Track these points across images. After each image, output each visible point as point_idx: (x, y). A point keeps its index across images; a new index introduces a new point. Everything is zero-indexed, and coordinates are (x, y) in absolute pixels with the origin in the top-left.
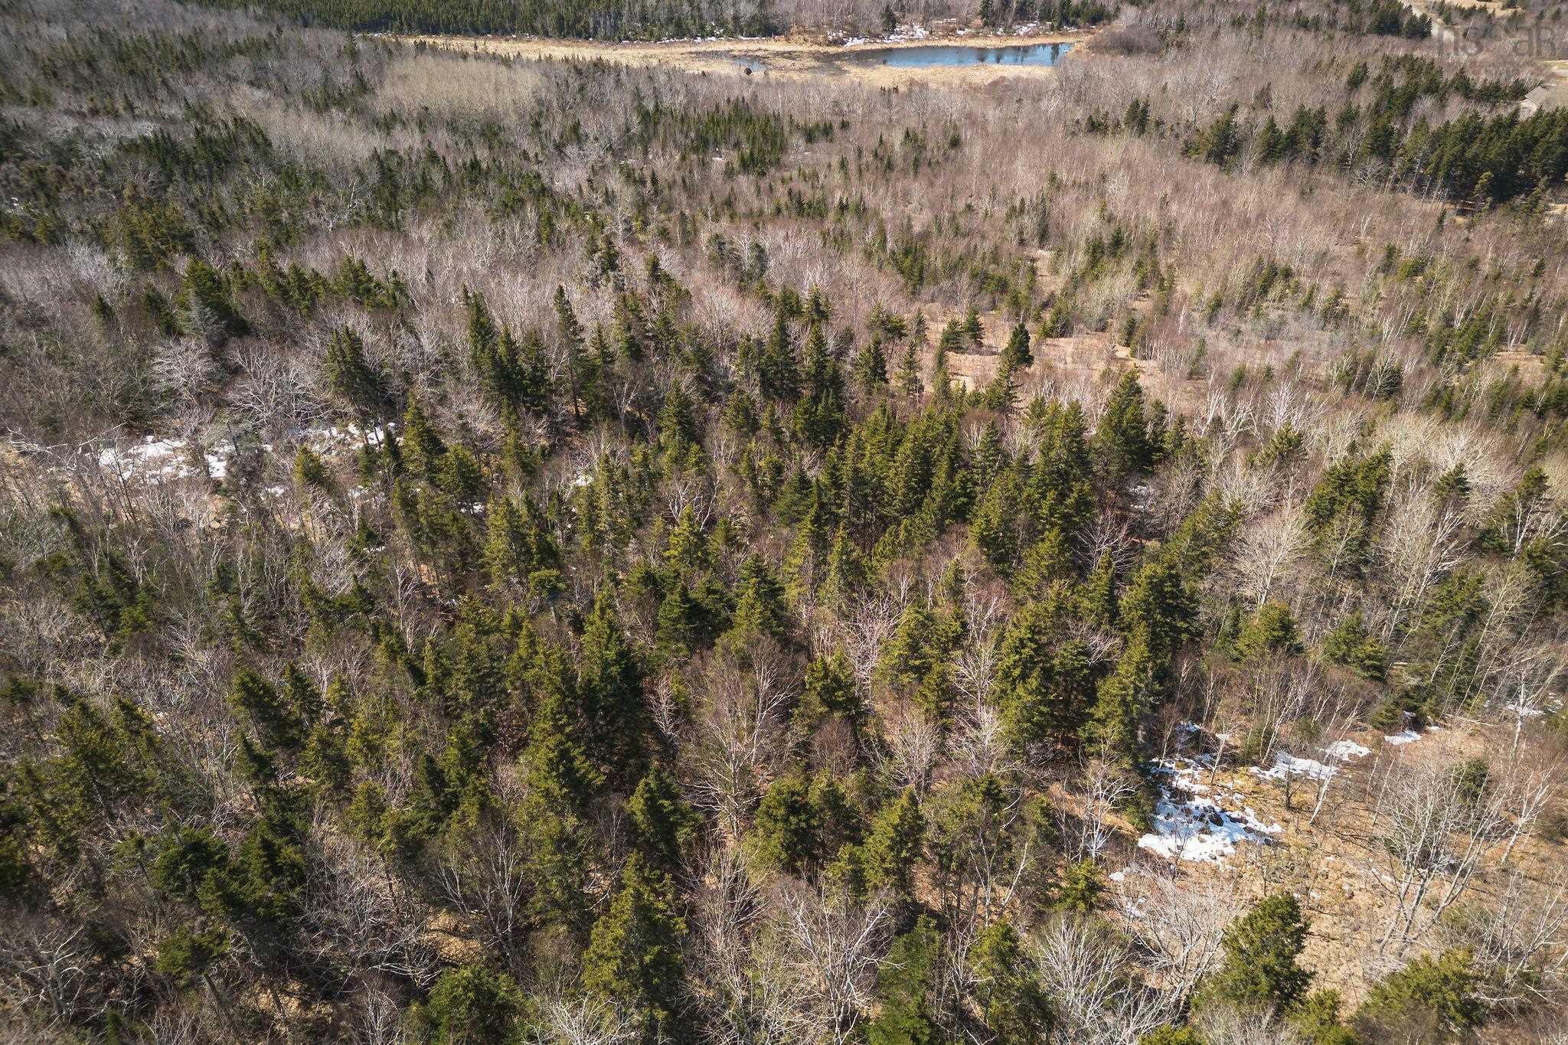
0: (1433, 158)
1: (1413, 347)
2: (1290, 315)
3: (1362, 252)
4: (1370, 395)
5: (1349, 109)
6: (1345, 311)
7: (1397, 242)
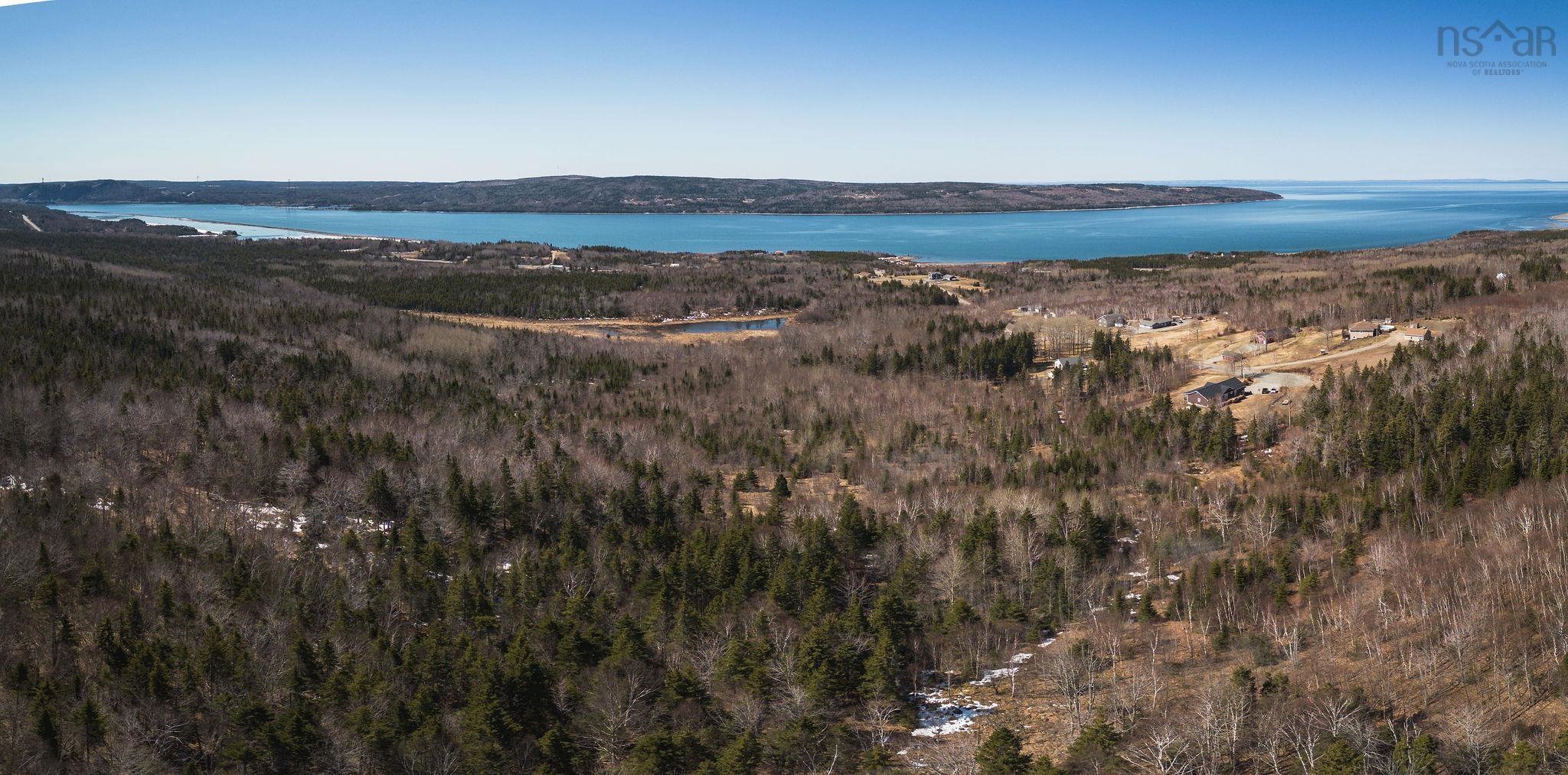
1: (991, 455)
3: (956, 411)
4: (978, 483)
5: (931, 344)
6: (956, 443)
7: (971, 403)
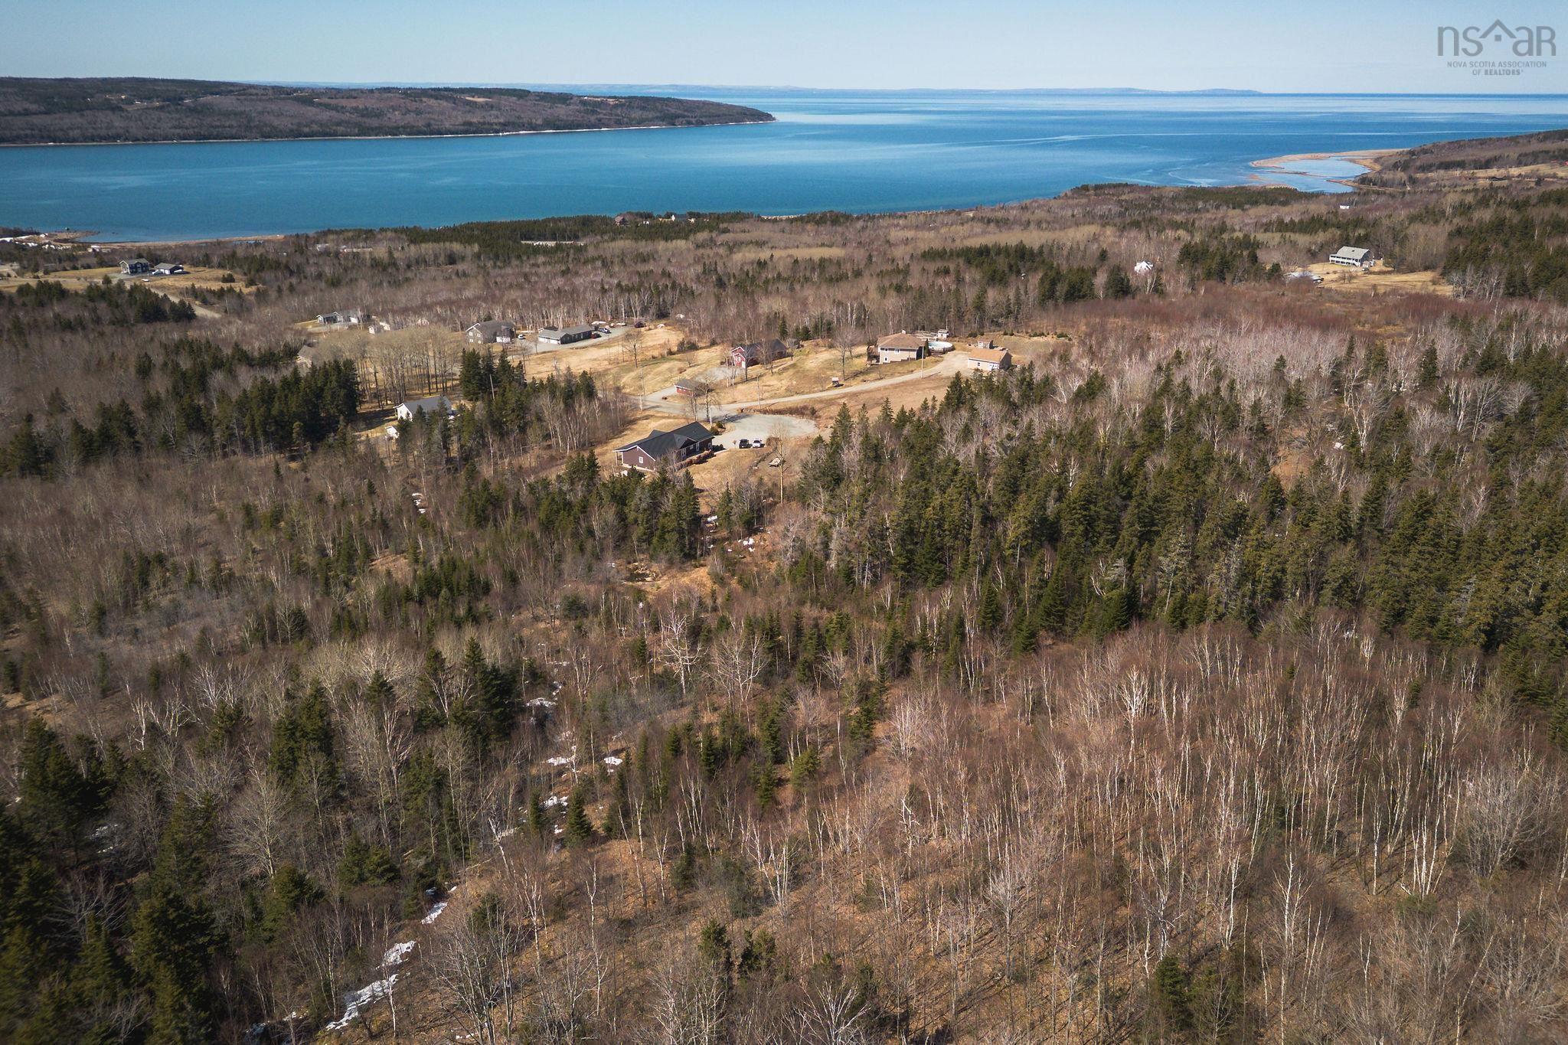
0: (246, 421)
1: (302, 587)
2: (181, 597)
3: (222, 518)
4: (285, 641)
5: (150, 398)
6: (231, 575)
7: (249, 499)
